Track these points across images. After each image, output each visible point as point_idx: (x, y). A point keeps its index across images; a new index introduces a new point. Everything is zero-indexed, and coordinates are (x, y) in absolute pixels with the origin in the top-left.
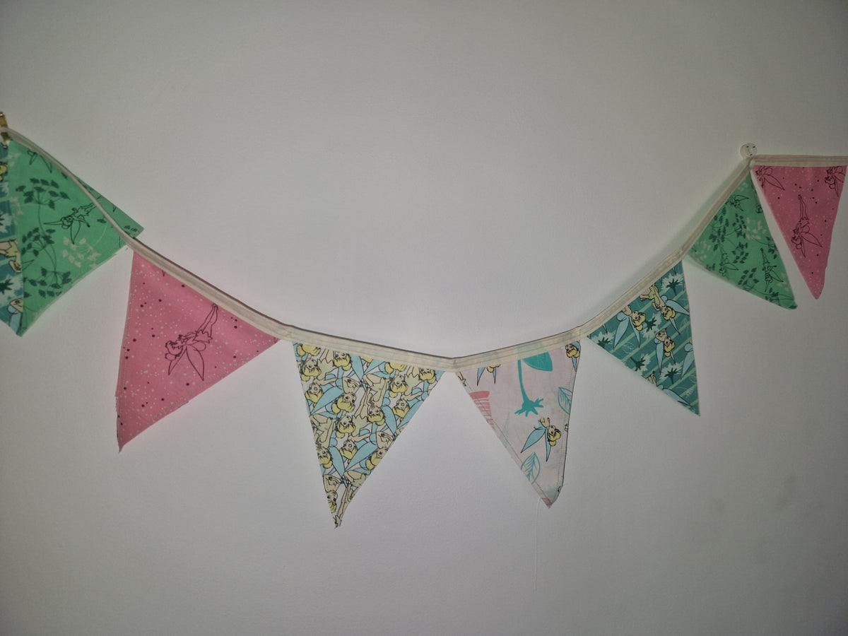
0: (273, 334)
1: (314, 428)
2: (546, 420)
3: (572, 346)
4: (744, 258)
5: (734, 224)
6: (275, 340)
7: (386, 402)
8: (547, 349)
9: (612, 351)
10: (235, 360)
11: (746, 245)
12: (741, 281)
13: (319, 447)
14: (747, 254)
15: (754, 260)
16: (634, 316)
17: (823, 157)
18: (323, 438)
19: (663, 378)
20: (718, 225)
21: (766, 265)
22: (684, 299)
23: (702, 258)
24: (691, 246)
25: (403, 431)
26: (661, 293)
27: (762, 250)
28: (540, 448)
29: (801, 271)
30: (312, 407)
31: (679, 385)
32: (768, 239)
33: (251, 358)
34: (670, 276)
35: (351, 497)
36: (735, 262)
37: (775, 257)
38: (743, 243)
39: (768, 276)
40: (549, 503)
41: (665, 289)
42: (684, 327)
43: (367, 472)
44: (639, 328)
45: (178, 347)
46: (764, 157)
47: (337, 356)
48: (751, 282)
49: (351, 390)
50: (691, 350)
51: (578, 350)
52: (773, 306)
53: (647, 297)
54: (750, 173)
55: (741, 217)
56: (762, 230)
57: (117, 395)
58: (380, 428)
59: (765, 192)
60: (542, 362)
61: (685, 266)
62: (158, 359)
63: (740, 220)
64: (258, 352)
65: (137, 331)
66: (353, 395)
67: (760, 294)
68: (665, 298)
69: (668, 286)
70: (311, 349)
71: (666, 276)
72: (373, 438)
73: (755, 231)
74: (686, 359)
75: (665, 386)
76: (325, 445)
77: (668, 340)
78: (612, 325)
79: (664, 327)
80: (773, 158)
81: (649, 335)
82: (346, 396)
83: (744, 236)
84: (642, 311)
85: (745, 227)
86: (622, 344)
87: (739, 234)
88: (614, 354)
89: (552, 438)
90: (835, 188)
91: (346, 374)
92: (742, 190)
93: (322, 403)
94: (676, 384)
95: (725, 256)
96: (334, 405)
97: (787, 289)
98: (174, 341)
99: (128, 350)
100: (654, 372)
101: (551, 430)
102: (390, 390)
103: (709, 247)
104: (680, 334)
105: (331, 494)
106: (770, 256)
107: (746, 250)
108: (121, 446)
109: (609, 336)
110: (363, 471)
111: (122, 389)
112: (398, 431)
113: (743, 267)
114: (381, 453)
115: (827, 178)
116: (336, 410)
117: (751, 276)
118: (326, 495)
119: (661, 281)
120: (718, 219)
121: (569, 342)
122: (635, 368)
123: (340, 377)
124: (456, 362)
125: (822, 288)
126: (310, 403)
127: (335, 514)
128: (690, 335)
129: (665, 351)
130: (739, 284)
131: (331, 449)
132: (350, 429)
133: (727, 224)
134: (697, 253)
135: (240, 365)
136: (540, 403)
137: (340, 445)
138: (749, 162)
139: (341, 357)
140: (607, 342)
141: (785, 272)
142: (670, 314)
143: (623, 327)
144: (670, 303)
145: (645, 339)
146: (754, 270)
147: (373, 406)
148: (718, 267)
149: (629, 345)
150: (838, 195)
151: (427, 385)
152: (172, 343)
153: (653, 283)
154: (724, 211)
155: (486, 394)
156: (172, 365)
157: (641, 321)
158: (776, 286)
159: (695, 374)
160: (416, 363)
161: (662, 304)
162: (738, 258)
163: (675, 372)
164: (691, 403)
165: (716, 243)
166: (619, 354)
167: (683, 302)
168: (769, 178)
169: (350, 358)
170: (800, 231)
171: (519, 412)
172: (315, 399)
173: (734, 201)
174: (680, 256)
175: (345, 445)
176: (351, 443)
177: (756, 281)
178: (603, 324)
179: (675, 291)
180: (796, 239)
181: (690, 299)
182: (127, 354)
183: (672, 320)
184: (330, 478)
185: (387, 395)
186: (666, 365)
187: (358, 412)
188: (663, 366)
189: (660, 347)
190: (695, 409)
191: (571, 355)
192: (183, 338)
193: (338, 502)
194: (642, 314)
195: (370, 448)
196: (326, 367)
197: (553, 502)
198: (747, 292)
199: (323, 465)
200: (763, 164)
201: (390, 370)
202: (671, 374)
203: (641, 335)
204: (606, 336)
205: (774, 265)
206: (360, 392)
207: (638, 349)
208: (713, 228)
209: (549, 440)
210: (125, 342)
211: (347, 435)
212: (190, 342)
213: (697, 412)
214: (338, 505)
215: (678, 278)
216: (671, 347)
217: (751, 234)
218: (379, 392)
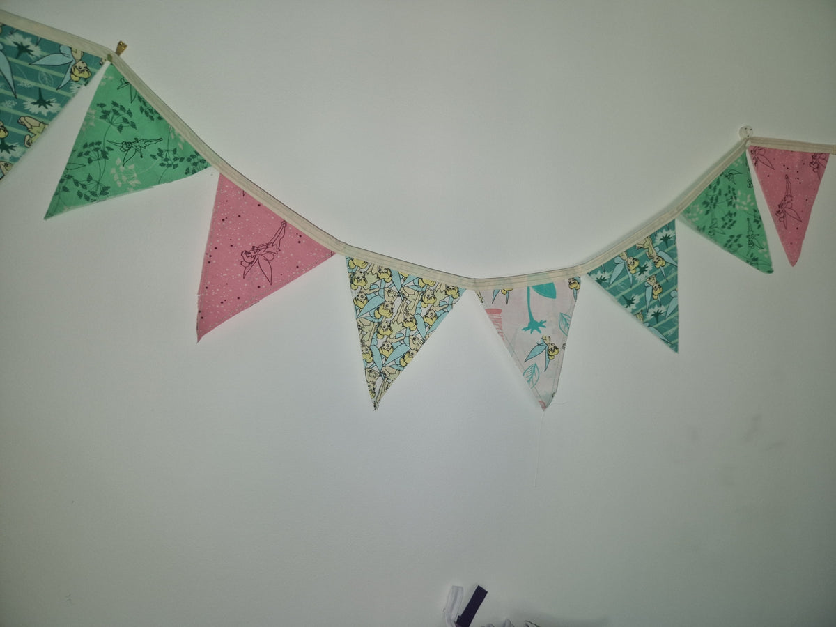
0: (330, 248)
1: (359, 329)
2: (547, 338)
3: (574, 280)
4: (732, 225)
5: (726, 195)
6: (332, 254)
7: (418, 311)
8: (553, 280)
9: (608, 288)
10: (297, 270)
11: (735, 214)
12: (726, 244)
13: (363, 345)
14: (734, 222)
15: (740, 227)
16: (630, 261)
17: (809, 144)
18: (366, 338)
19: (649, 317)
20: (711, 193)
21: (751, 233)
22: (674, 252)
23: (694, 220)
24: (685, 208)
25: (431, 336)
26: (655, 245)
27: (748, 219)
28: (541, 360)
29: (782, 241)
30: (358, 312)
31: (663, 325)
32: (755, 211)
33: (311, 268)
34: (664, 231)
35: (387, 388)
36: (723, 227)
37: (759, 226)
38: (733, 211)
39: (751, 242)
40: (545, 407)
41: (658, 241)
42: (672, 275)
43: (401, 369)
44: (633, 272)
45: (251, 256)
46: (759, 139)
47: (380, 270)
48: (735, 246)
49: (391, 299)
50: (676, 297)
51: (578, 283)
52: (753, 269)
53: (642, 246)
54: (745, 152)
55: (733, 190)
56: (750, 203)
57: (199, 294)
58: (412, 333)
59: (757, 171)
60: (548, 290)
61: (678, 224)
62: (235, 265)
63: (732, 192)
64: (317, 264)
65: (218, 241)
66: (392, 303)
67: (741, 257)
68: (657, 249)
69: (661, 239)
70: (360, 263)
71: (661, 230)
72: (407, 340)
73: (744, 203)
74: (671, 303)
75: (650, 324)
76: (368, 343)
77: (657, 285)
78: (610, 266)
79: (655, 273)
80: (766, 140)
81: (641, 278)
82: (386, 304)
83: (734, 206)
84: (636, 257)
85: (736, 198)
86: (616, 283)
87: (730, 203)
88: (609, 291)
89: (551, 353)
90: (817, 172)
91: (387, 285)
92: (737, 165)
93: (367, 308)
94: (660, 324)
95: (715, 221)
96: (376, 312)
97: (766, 256)
98: (248, 251)
99: (210, 256)
100: (642, 311)
101: (551, 347)
102: (422, 301)
103: (702, 211)
104: (667, 281)
105: (371, 384)
106: (754, 226)
107: (734, 218)
108: (199, 338)
109: (606, 275)
110: (397, 367)
111: (204, 288)
112: (427, 337)
113: (729, 233)
114: (412, 354)
115: (812, 163)
116: (378, 316)
117: (736, 241)
118: (367, 385)
119: (655, 235)
120: (713, 188)
121: (572, 276)
122: (626, 305)
123: (382, 287)
124: (476, 282)
125: (798, 257)
126: (357, 308)
127: (374, 399)
128: (676, 283)
129: (653, 294)
130: (725, 246)
131: (372, 348)
132: (388, 332)
133: (720, 194)
134: (690, 214)
135: (301, 273)
136: (544, 324)
137: (380, 345)
138: (746, 143)
139: (384, 271)
140: (604, 280)
141: (766, 240)
142: (661, 263)
143: (619, 269)
144: (661, 254)
145: (637, 282)
146: (739, 236)
147: (407, 313)
148: (707, 230)
149: (623, 285)
150: (820, 177)
151: (451, 299)
152: (246, 253)
153: (648, 235)
154: (718, 182)
155: (499, 311)
156: (246, 271)
157: (635, 266)
158: (757, 252)
159: (677, 317)
160: (443, 282)
161: (654, 254)
162: (726, 224)
163: (660, 313)
164: (672, 341)
165: (708, 208)
166: (614, 292)
167: (673, 254)
168: (761, 158)
169: (391, 272)
170: (784, 206)
171: (526, 329)
172: (361, 305)
173: (728, 175)
174: (675, 215)
175: (384, 345)
176: (389, 343)
177: (740, 246)
178: (602, 264)
179: (666, 243)
180: (780, 213)
181: (679, 252)
182: (210, 259)
183: (662, 268)
184: (371, 371)
185: (419, 305)
186: (653, 306)
187: (396, 318)
188: (650, 307)
189: (649, 290)
190: (675, 347)
191: (573, 286)
192: (256, 249)
193: (377, 390)
194: (636, 260)
195: (404, 349)
196: (371, 278)
197: (548, 405)
198: (730, 254)
199: (366, 360)
200: (758, 145)
201: (422, 285)
202: (657, 315)
203: (634, 278)
204: (604, 275)
205: (757, 233)
206: (398, 301)
207: (629, 290)
208: (707, 195)
209: (549, 355)
210: (208, 249)
211: (385, 337)
212: (261, 252)
213: (676, 350)
214: (377, 393)
215: (670, 233)
216: (659, 291)
217: (739, 204)
218: (413, 302)
